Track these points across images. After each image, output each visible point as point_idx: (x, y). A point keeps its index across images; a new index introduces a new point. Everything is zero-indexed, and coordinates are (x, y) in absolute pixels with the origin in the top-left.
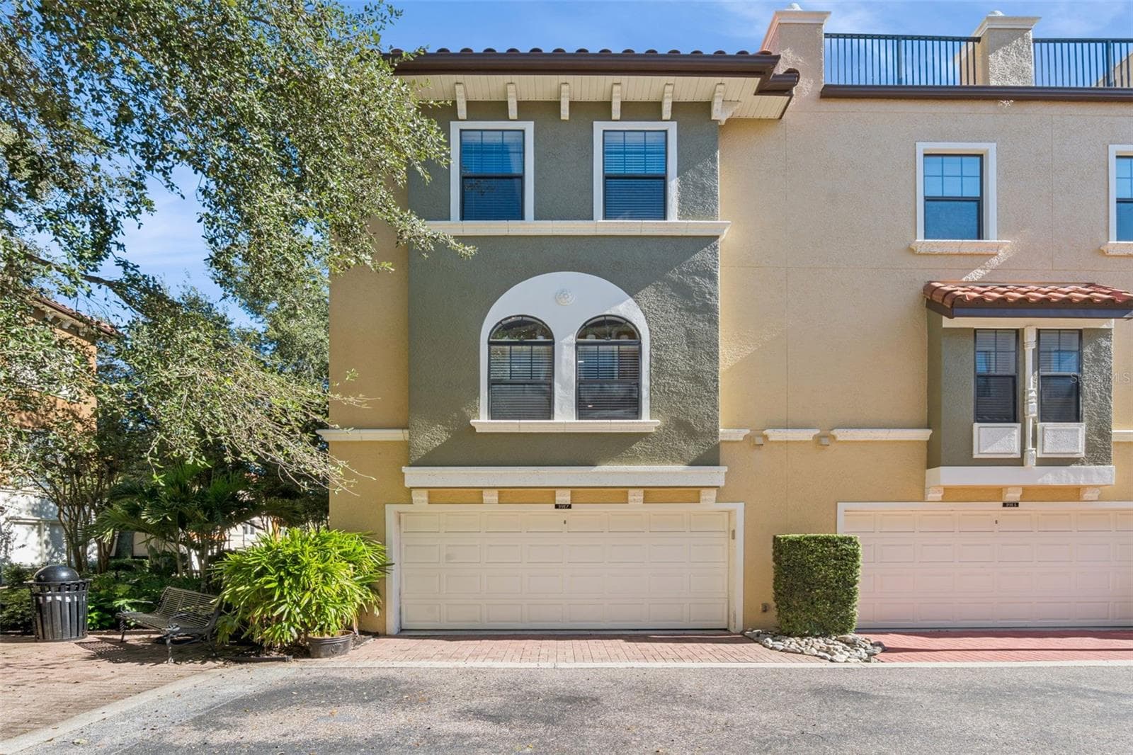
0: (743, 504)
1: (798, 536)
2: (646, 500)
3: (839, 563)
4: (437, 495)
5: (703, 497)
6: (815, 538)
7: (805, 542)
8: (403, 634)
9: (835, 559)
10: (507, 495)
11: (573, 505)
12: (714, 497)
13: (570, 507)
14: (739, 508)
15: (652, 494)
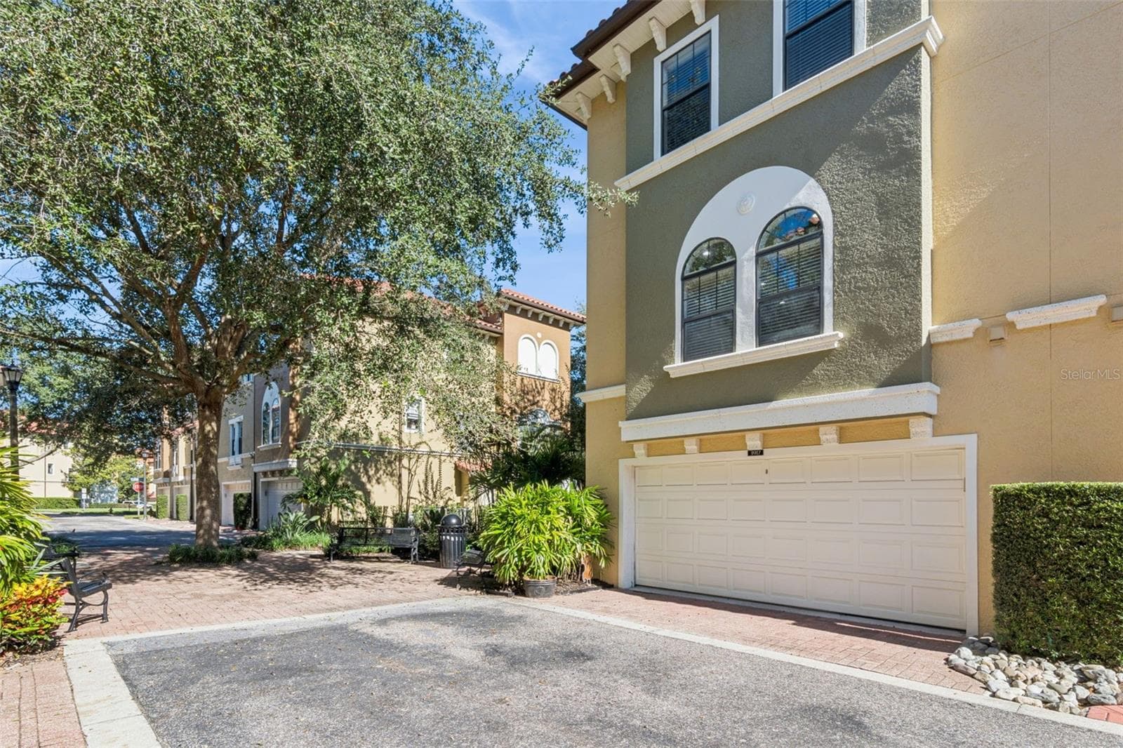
0: (975, 435)
1: (1017, 485)
2: (841, 440)
3: (1092, 533)
4: (656, 447)
5: (912, 430)
6: (1047, 490)
7: (1030, 495)
8: (637, 589)
9: (1083, 525)
10: (708, 443)
11: (765, 451)
12: (929, 430)
13: (761, 453)
14: (970, 441)
15: (849, 430)
